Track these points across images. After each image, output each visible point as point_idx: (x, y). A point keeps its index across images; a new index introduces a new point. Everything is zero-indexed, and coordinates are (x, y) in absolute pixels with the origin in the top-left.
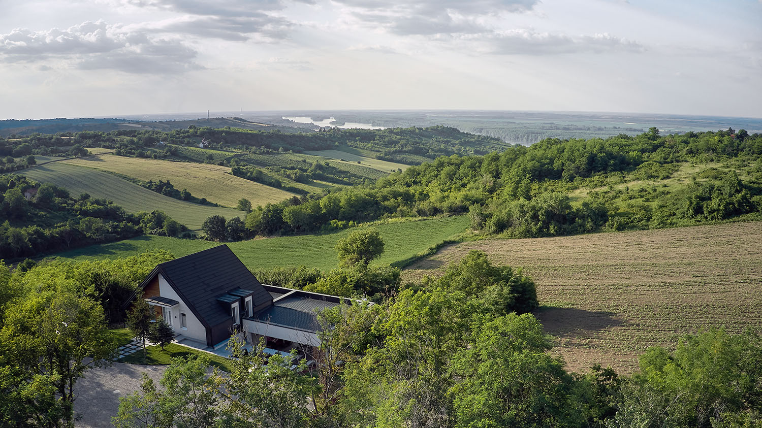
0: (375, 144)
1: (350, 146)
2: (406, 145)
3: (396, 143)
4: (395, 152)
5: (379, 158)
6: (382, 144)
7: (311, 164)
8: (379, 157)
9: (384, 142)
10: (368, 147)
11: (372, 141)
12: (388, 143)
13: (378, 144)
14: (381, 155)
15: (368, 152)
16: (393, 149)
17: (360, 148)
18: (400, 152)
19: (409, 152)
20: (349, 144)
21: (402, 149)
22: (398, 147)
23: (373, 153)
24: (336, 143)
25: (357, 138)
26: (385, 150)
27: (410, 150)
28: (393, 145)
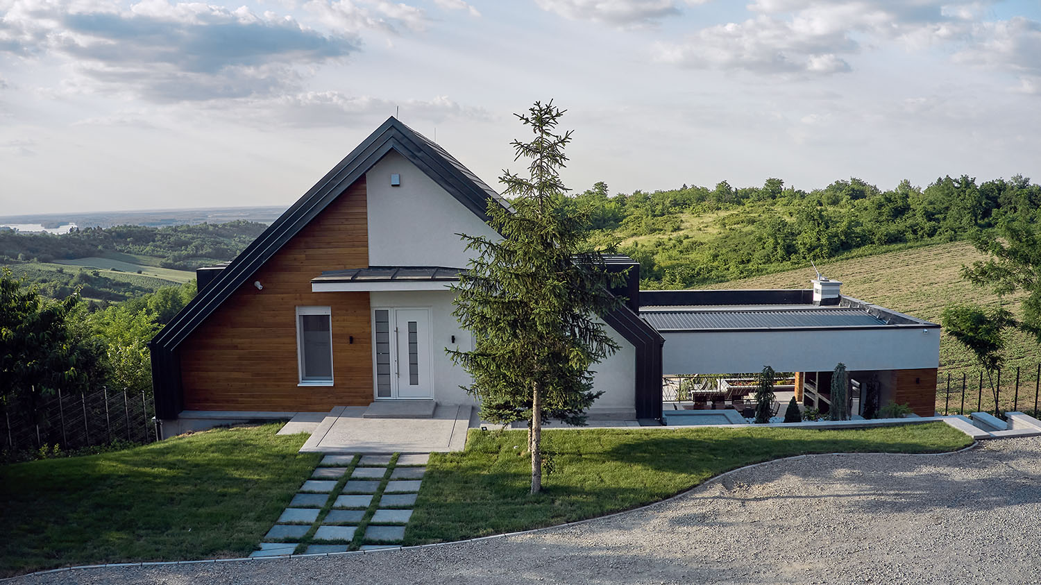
0: (156, 246)
1: (120, 251)
2: (202, 246)
3: (186, 244)
4: (188, 257)
5: (166, 266)
6: (166, 247)
7: (72, 276)
8: (166, 264)
9: (169, 243)
10: (147, 252)
11: (151, 243)
12: (175, 244)
13: (160, 247)
14: (169, 261)
15: (149, 259)
16: (184, 253)
17: (135, 254)
18: (194, 256)
19: (208, 256)
20: (118, 248)
21: (197, 252)
22: (190, 250)
23: (155, 259)
24: (100, 247)
25: (128, 240)
26: (171, 255)
27: (209, 253)
28: (183, 248)
